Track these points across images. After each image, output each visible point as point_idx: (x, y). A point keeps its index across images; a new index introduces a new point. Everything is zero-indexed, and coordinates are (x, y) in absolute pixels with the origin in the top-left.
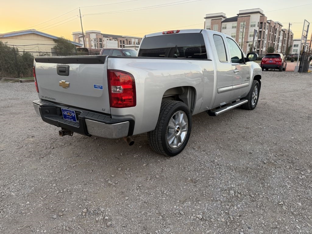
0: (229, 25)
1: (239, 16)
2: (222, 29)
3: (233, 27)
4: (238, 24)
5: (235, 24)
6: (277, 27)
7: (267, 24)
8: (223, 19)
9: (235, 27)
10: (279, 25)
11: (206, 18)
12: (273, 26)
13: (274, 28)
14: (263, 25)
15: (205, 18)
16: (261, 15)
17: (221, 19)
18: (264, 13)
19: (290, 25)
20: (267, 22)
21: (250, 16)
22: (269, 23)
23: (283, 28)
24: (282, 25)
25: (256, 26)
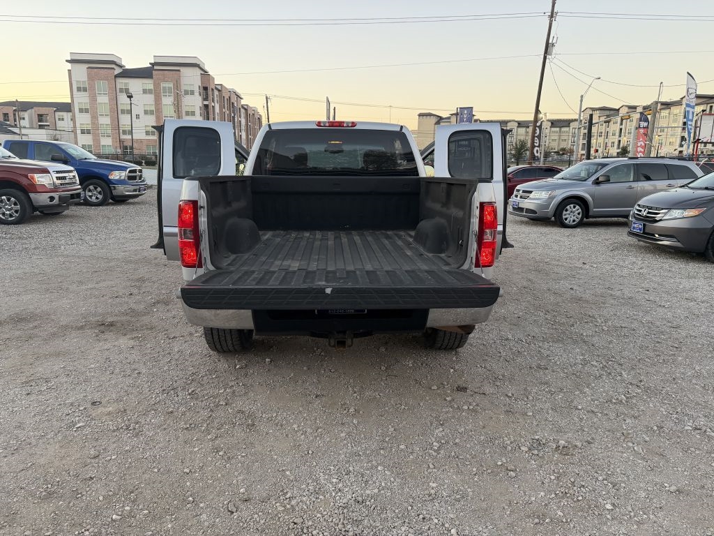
0: (135, 85)
1: (156, 67)
2: (118, 93)
3: (145, 91)
4: (157, 85)
5: (148, 84)
6: (234, 99)
7: (216, 93)
8: (118, 71)
9: (150, 92)
10: (236, 97)
11: (71, 61)
12: (227, 97)
13: (231, 104)
14: (210, 92)
15: (67, 61)
16: (203, 73)
17: (113, 69)
18: (207, 68)
19: (267, 98)
20: (216, 88)
21: (179, 71)
22: (219, 91)
23: (243, 102)
24: (242, 97)
25: (197, 94)
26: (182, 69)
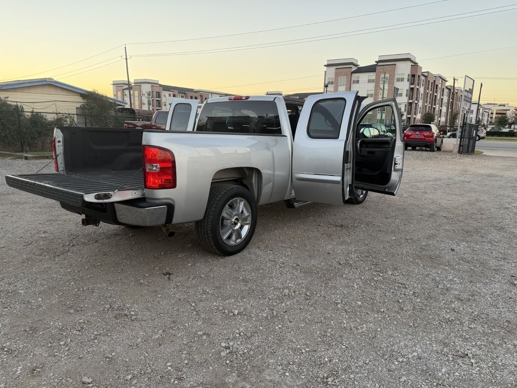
0: (364, 77)
1: (379, 64)
2: (352, 83)
3: (369, 81)
4: (378, 77)
5: (372, 76)
6: (438, 82)
7: (423, 78)
8: (354, 68)
9: (373, 81)
10: (441, 80)
11: (328, 66)
12: (432, 81)
13: (434, 83)
14: (416, 78)
15: (325, 66)
16: (413, 64)
17: (351, 68)
18: (417, 61)
19: (454, 80)
20: (423, 75)
21: (395, 64)
22: (426, 77)
23: (447, 84)
24: (447, 80)
25: (406, 80)
26: (397, 63)
